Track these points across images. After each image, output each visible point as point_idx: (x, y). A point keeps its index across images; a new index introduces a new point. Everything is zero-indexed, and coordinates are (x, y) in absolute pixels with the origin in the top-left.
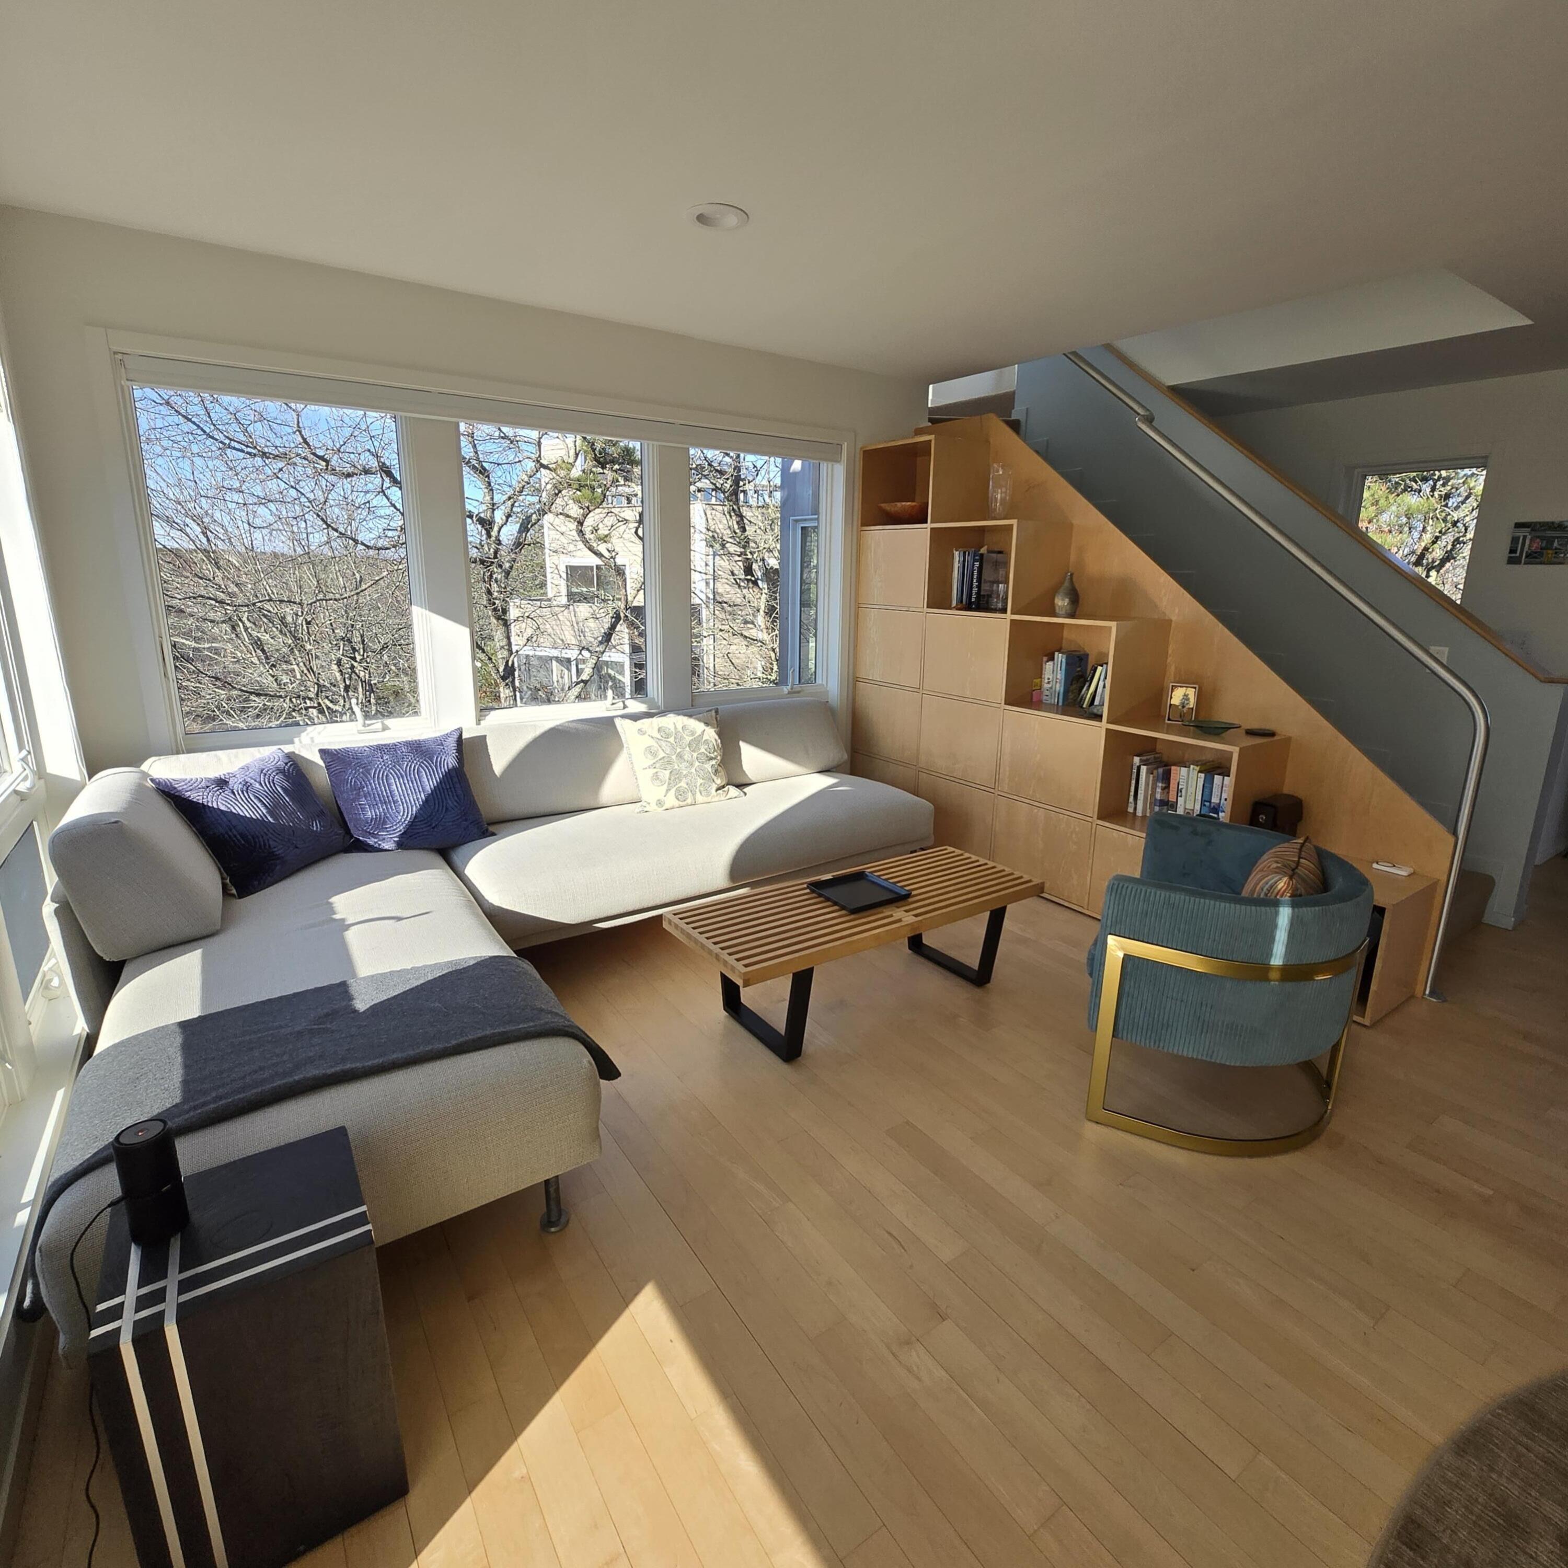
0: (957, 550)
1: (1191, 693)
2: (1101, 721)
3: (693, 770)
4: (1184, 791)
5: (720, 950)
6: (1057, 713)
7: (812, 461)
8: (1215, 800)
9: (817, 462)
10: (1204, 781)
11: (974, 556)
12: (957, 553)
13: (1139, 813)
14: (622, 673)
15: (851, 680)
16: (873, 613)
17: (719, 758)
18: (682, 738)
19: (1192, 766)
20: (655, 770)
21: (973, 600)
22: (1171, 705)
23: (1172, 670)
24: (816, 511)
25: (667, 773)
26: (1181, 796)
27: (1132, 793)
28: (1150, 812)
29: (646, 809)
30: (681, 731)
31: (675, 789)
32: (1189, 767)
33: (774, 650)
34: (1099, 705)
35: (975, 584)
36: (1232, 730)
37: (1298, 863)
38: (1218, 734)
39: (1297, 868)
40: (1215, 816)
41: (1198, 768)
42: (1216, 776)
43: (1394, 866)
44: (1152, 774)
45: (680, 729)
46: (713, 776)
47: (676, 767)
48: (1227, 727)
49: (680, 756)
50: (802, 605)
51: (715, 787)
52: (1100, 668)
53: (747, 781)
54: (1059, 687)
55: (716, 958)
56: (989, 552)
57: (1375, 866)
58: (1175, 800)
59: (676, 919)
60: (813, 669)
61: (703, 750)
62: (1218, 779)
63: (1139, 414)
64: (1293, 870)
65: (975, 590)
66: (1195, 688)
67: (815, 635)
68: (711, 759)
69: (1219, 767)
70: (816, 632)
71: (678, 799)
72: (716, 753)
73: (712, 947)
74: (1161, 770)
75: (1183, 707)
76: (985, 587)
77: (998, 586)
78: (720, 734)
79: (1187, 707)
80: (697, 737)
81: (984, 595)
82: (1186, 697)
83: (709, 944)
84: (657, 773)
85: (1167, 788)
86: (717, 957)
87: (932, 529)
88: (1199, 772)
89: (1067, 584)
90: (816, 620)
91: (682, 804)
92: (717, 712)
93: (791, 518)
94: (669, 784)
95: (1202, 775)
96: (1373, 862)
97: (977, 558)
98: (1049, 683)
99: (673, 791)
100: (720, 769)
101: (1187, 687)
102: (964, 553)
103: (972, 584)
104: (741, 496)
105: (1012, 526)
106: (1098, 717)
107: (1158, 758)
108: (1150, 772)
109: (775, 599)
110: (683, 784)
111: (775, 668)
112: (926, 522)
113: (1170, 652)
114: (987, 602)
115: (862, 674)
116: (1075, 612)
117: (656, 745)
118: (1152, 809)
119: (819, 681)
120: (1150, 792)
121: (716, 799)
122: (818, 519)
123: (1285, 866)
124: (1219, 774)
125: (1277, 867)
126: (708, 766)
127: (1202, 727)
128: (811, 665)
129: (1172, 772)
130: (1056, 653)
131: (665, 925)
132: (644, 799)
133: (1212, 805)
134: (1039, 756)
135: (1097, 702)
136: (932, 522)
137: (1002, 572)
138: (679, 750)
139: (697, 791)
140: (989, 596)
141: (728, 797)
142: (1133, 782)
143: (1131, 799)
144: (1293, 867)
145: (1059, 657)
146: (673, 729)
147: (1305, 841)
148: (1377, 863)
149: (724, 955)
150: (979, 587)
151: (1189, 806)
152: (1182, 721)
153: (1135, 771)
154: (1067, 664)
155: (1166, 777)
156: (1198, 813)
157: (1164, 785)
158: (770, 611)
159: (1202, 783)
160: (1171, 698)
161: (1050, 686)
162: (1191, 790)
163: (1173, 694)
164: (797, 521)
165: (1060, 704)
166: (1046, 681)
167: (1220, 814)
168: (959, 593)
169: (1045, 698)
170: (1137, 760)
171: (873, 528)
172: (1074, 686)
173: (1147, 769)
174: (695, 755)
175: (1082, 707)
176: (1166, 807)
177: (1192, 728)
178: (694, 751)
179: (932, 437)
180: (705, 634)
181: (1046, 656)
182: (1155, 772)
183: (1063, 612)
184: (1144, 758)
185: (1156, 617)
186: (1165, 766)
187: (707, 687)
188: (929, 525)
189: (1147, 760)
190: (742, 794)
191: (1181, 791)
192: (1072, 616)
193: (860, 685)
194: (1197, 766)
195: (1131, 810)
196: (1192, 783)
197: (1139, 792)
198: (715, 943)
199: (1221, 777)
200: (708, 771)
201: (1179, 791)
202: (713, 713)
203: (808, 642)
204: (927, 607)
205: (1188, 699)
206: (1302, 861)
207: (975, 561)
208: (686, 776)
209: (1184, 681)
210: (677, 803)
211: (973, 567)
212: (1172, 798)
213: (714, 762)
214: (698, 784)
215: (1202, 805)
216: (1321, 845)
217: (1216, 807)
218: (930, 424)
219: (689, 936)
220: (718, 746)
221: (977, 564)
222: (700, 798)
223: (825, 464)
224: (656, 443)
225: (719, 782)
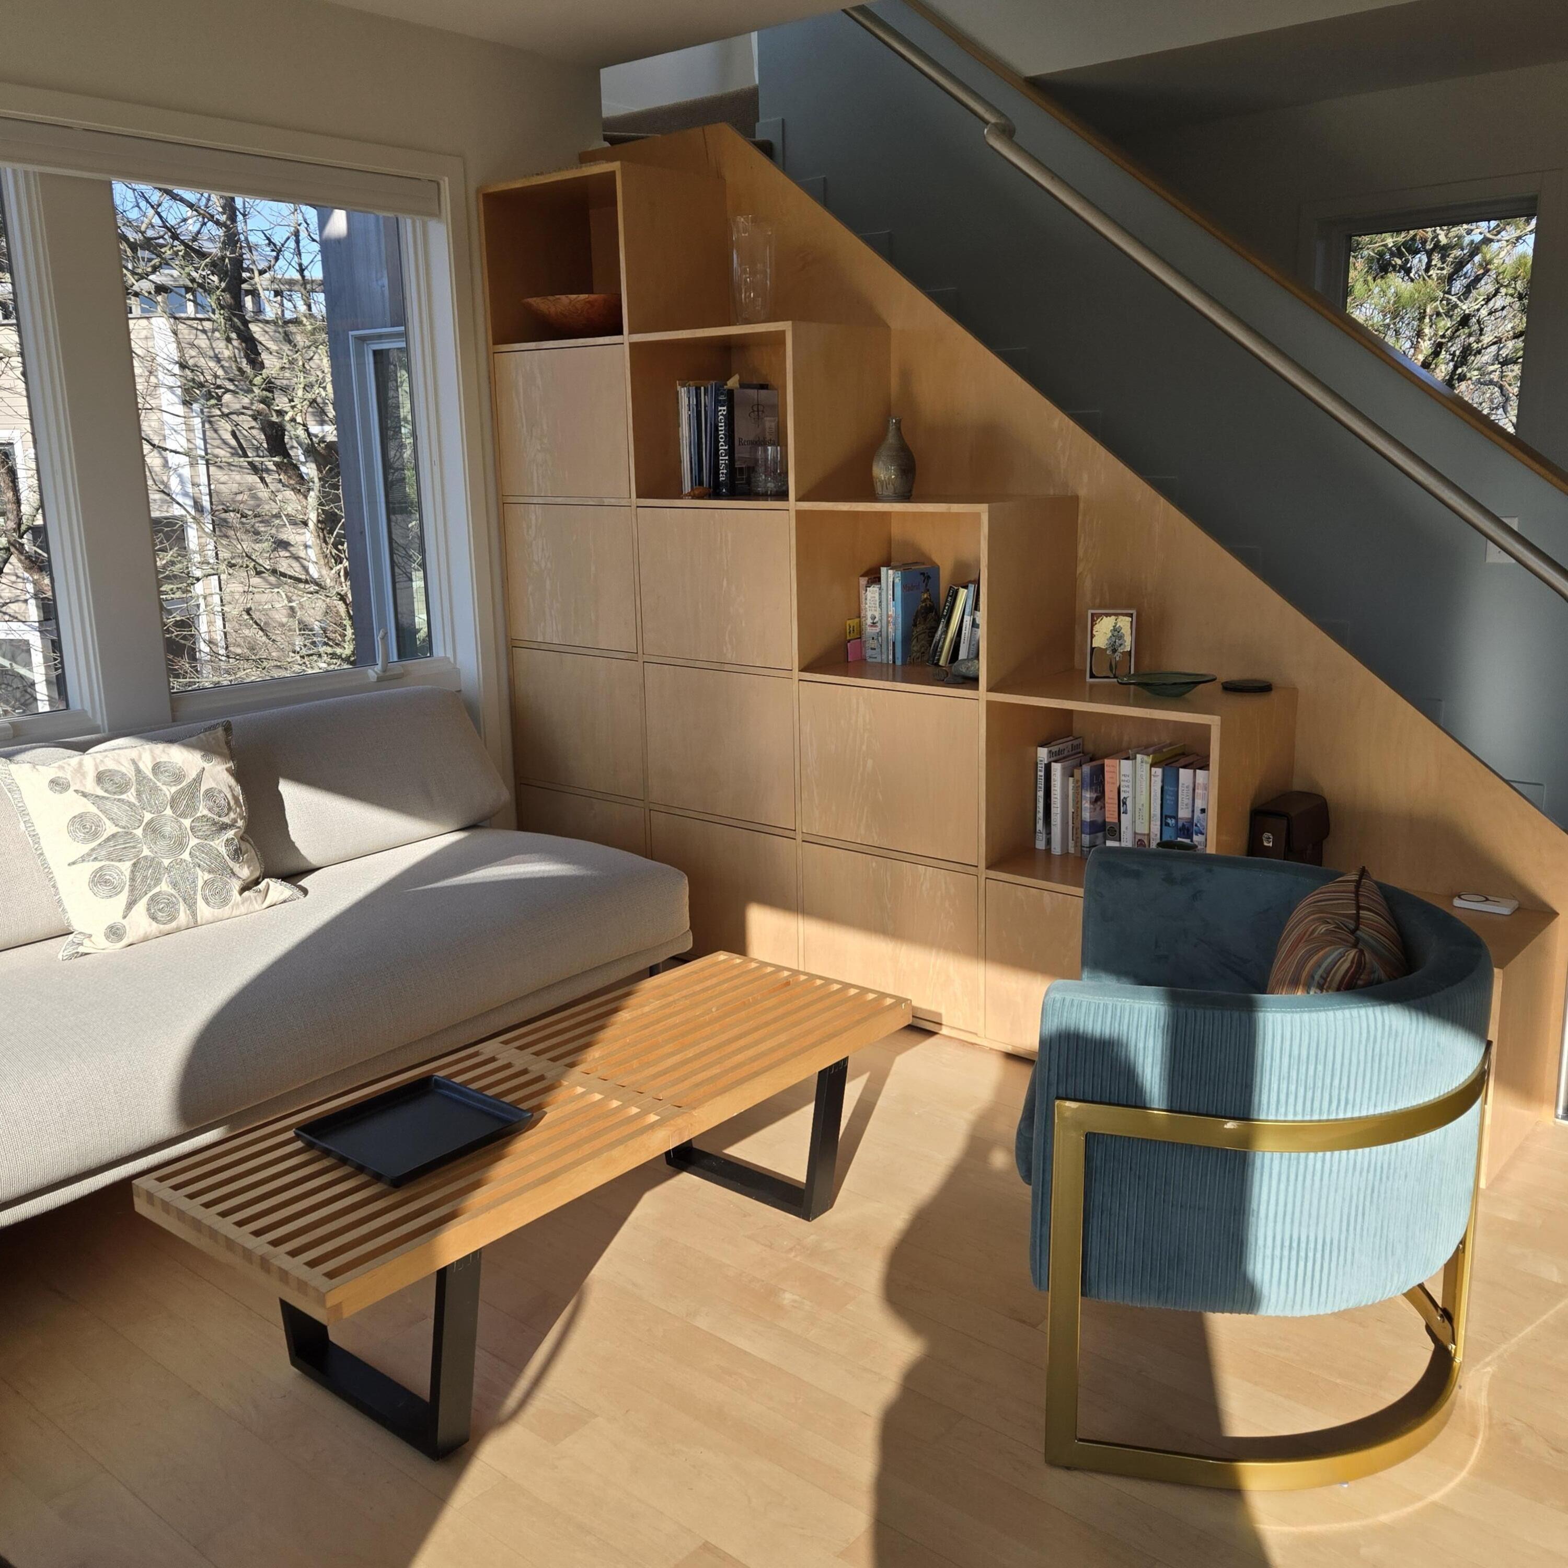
0: (683, 386)
1: (1125, 623)
2: (977, 689)
3: (186, 856)
4: (1129, 802)
5: (271, 1248)
6: (894, 680)
7: (382, 214)
8: (1183, 813)
9: (390, 215)
10: (1163, 781)
11: (717, 395)
12: (683, 392)
13: (1057, 849)
14: (28, 664)
15: (502, 649)
16: (535, 515)
17: (240, 823)
18: (155, 790)
19: (1139, 756)
20: (98, 865)
21: (722, 478)
22: (1092, 649)
23: (1087, 585)
24: (400, 318)
25: (126, 867)
26: (1125, 812)
27: (1040, 815)
28: (1076, 846)
29: (81, 949)
30: (151, 776)
31: (145, 900)
32: (1135, 758)
33: (342, 598)
34: (968, 659)
35: (723, 448)
36: (1201, 686)
37: (1357, 918)
38: (1179, 696)
39: (1357, 928)
40: (1187, 841)
41: (1149, 759)
42: (1181, 770)
43: (1487, 900)
44: (1072, 776)
45: (148, 771)
46: (231, 864)
47: (146, 852)
48: (1194, 682)
49: (153, 829)
50: (390, 511)
51: (236, 885)
52: (963, 594)
53: (303, 866)
54: (895, 631)
55: (262, 1268)
56: (743, 386)
57: (1457, 902)
58: (1116, 821)
59: (164, 1191)
60: (426, 630)
61: (203, 811)
62: (1185, 775)
63: (986, 122)
64: (1353, 932)
65: (723, 460)
66: (1131, 615)
67: (423, 565)
68: (224, 827)
69: (1183, 754)
70: (424, 559)
71: (154, 918)
72: (232, 815)
73: (253, 1243)
74: (1086, 769)
75: (1114, 651)
76: (742, 452)
77: (766, 451)
78: (238, 775)
79: (1120, 650)
80: (189, 786)
81: (741, 469)
82: (1116, 632)
83: (243, 1236)
84: (101, 868)
85: (1099, 799)
86: (264, 1264)
87: (633, 346)
88: (1152, 765)
89: (891, 439)
90: (422, 538)
91: (168, 927)
92: (228, 728)
93: (351, 333)
94: (132, 889)
95: (1158, 771)
96: (1453, 897)
97: (722, 398)
98: (874, 624)
99: (141, 907)
100: (244, 846)
101: (1116, 615)
102: (698, 389)
103: (717, 450)
104: (248, 301)
105: (783, 333)
106: (971, 681)
107: (1078, 746)
108: (1069, 773)
109: (337, 499)
110: (164, 887)
111: (349, 632)
112: (620, 332)
113: (1081, 553)
114: (749, 482)
115: (523, 632)
116: (910, 491)
117: (93, 809)
118: (1077, 840)
119: (439, 650)
120: (1071, 810)
121: (243, 909)
122: (405, 335)
123: (1338, 927)
124: (1185, 767)
125: (1328, 932)
126: (219, 844)
127: (1152, 685)
128: (420, 619)
129: (1106, 769)
130: (884, 570)
131: (141, 1206)
132: (77, 926)
133: (1180, 824)
134: (870, 763)
135: (963, 654)
136: (630, 333)
137: (769, 423)
138: (148, 816)
139: (199, 897)
140: (752, 469)
141: (267, 903)
142: (1041, 794)
143: (1040, 825)
144: (1352, 927)
145: (889, 576)
146: (131, 773)
147: (1361, 877)
148: (1459, 897)
149: (280, 1258)
150: (731, 452)
151: (1142, 829)
152: (1115, 677)
153: (1041, 774)
154: (905, 587)
155: (1097, 781)
156: (1159, 841)
157: (1094, 796)
158: (328, 522)
159: (1159, 784)
160: (1092, 636)
161: (878, 630)
162: (1143, 799)
163: (1096, 628)
164: (362, 339)
165: (899, 662)
166: (869, 621)
167: (1196, 838)
168: (695, 467)
169: (869, 653)
170: (1043, 753)
171: (517, 346)
172: (920, 628)
173: (1063, 768)
174: (187, 822)
175: (937, 665)
176: (1100, 835)
177: (1132, 687)
178: (183, 815)
179: (615, 166)
180: (198, 573)
181: (863, 576)
182: (1077, 772)
183: (890, 491)
184: (1055, 749)
185: (1052, 492)
186: (1092, 760)
187: (207, 678)
188: (627, 338)
189: (1060, 752)
190: (299, 894)
191: (1125, 803)
192: (906, 496)
193: (522, 655)
194: (1148, 755)
195: (1041, 844)
196: (1143, 785)
197: (1053, 810)
198: (257, 1233)
199: (1189, 772)
200: (219, 854)
201: (1121, 802)
202: (220, 731)
203: (411, 580)
204: (638, 497)
205: (1121, 637)
206: (1363, 913)
207: (718, 403)
208: (168, 869)
209: (1112, 606)
210: (154, 928)
211: (716, 416)
212: (1111, 817)
213: (231, 834)
214: (200, 883)
215: (1163, 823)
216: (1384, 881)
217: (1187, 825)
218: (607, 144)
219: (197, 1225)
220: (236, 798)
221: (723, 410)
222: (204, 911)
223: (409, 222)
224: (31, 168)
225: (245, 872)
